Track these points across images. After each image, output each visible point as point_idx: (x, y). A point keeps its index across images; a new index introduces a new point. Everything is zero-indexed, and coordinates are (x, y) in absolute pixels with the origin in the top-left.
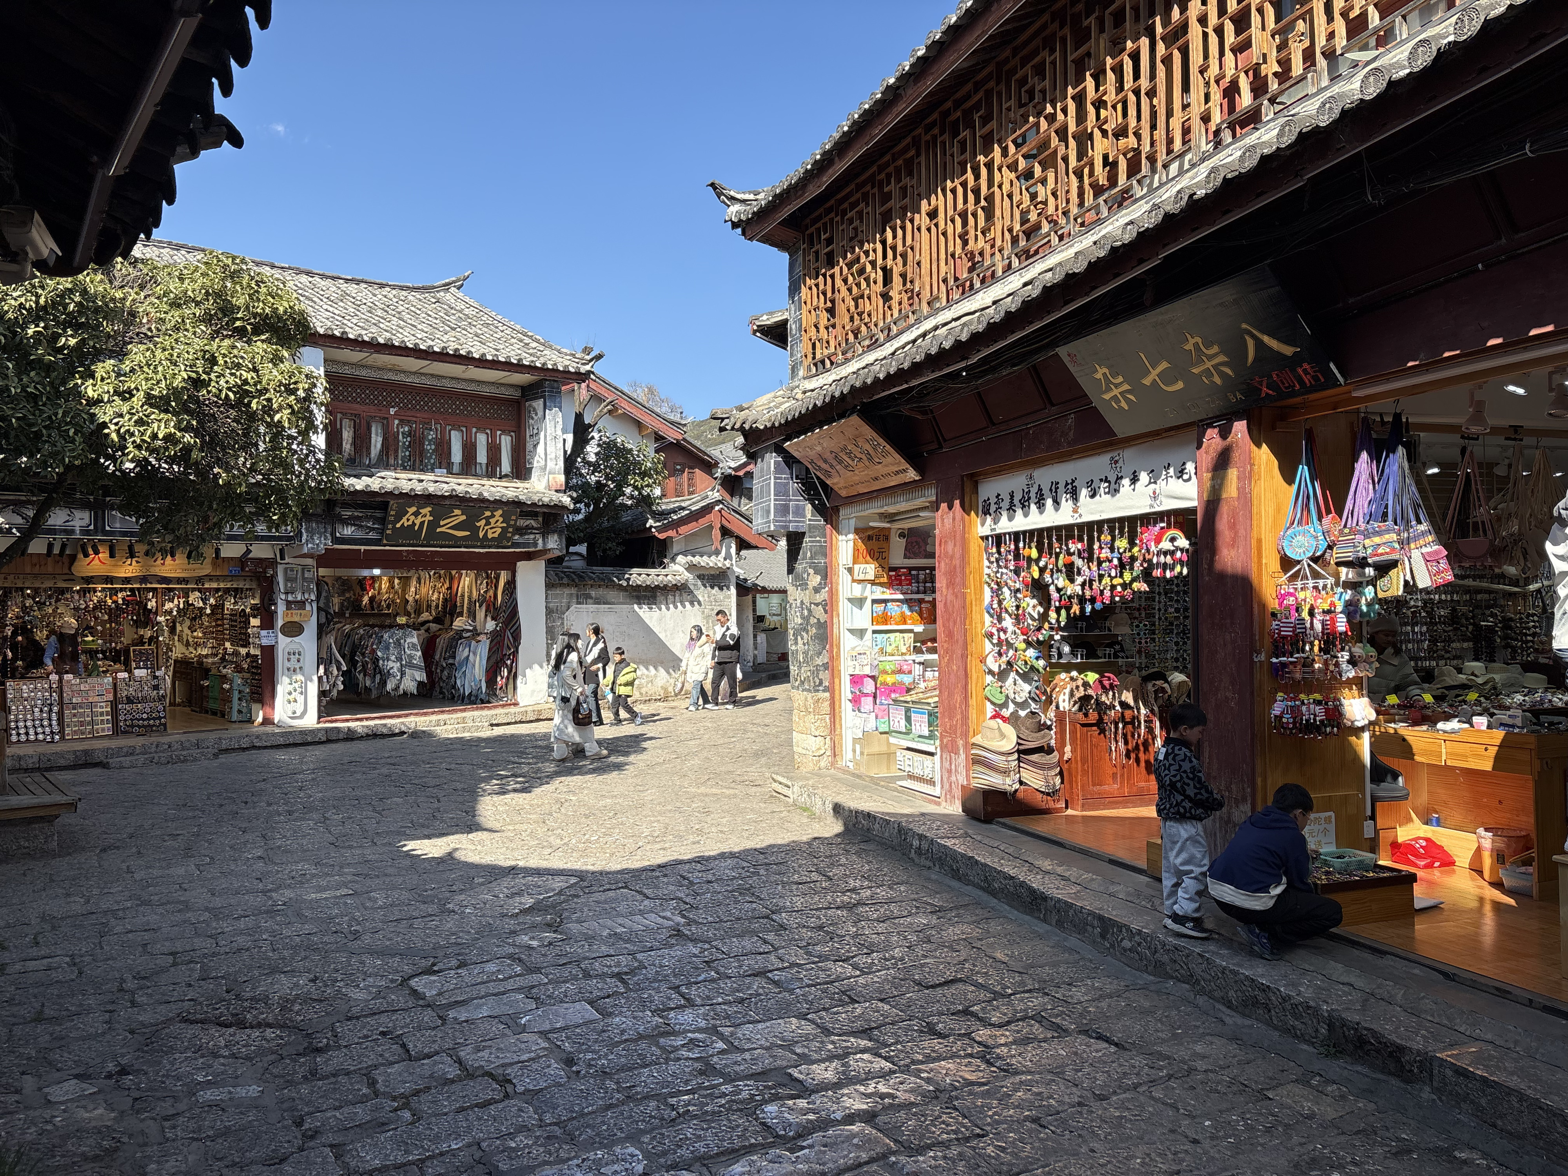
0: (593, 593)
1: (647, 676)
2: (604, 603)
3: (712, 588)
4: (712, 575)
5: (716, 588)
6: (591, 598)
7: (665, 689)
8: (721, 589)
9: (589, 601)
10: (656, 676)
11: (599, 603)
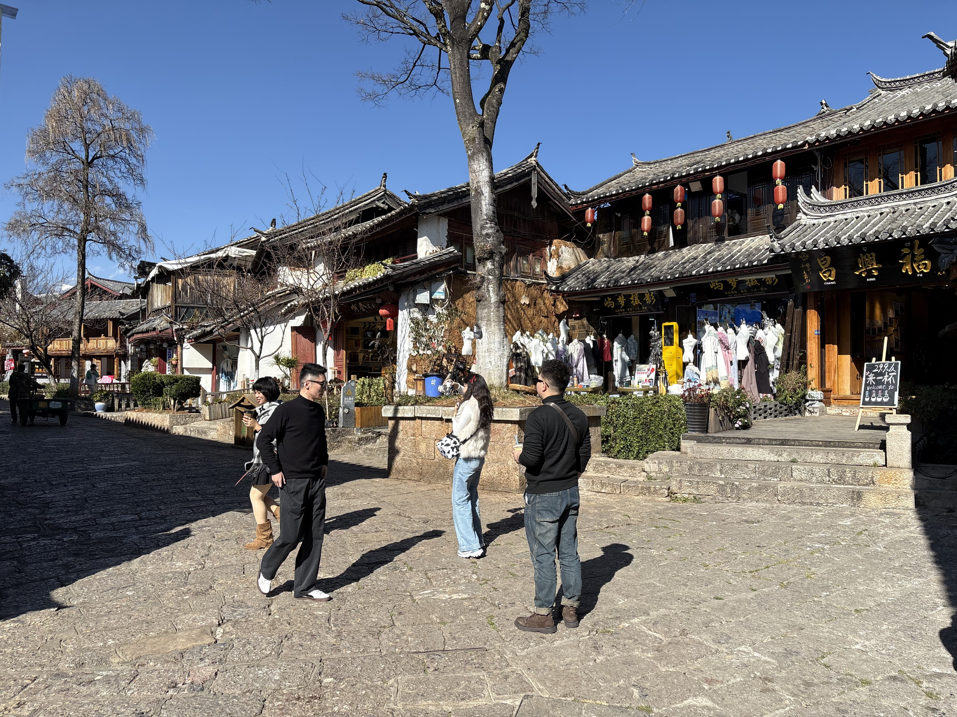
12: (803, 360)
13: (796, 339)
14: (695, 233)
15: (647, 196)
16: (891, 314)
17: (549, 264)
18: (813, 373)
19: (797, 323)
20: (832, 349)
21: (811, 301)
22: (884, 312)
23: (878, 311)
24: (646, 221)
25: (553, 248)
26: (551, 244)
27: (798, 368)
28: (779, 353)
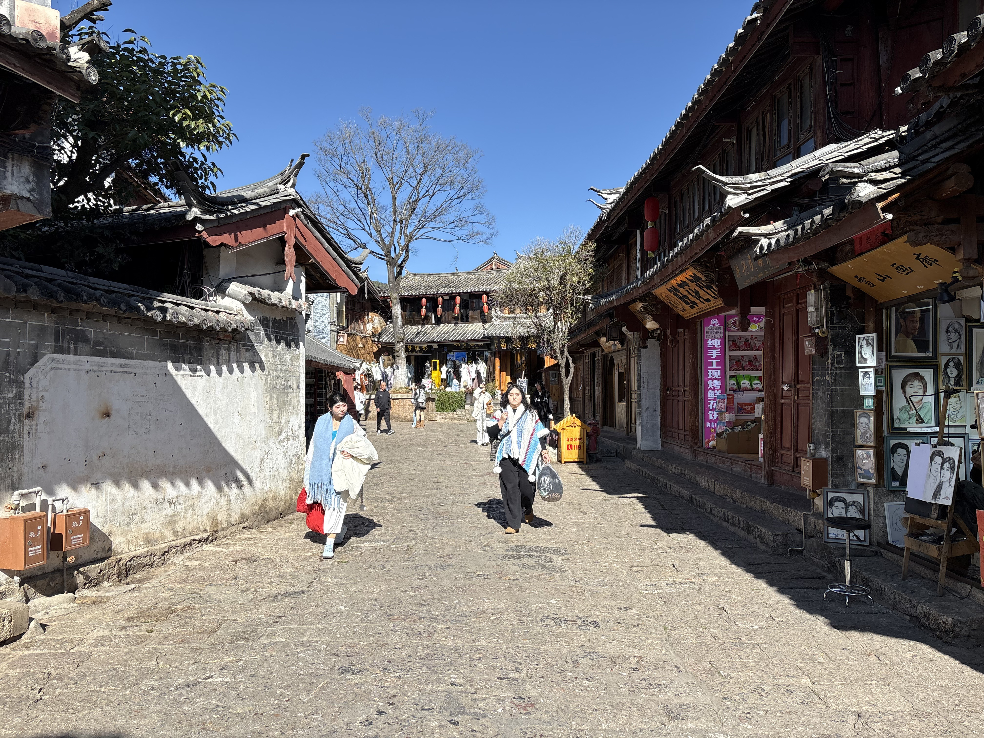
0: (91, 331)
1: (186, 498)
2: (114, 355)
3: (278, 342)
4: (278, 321)
5: (283, 344)
6: (86, 340)
7: (213, 518)
8: (289, 345)
9: (81, 346)
10: (199, 496)
11: (102, 354)
12: (494, 379)
13: (491, 370)
14: (445, 318)
15: (424, 299)
16: (523, 359)
17: (367, 326)
18: (497, 383)
19: (492, 363)
20: (504, 373)
21: (497, 355)
22: (521, 358)
23: (519, 358)
24: (423, 311)
25: (370, 317)
26: (368, 315)
27: (493, 381)
28: (485, 375)
